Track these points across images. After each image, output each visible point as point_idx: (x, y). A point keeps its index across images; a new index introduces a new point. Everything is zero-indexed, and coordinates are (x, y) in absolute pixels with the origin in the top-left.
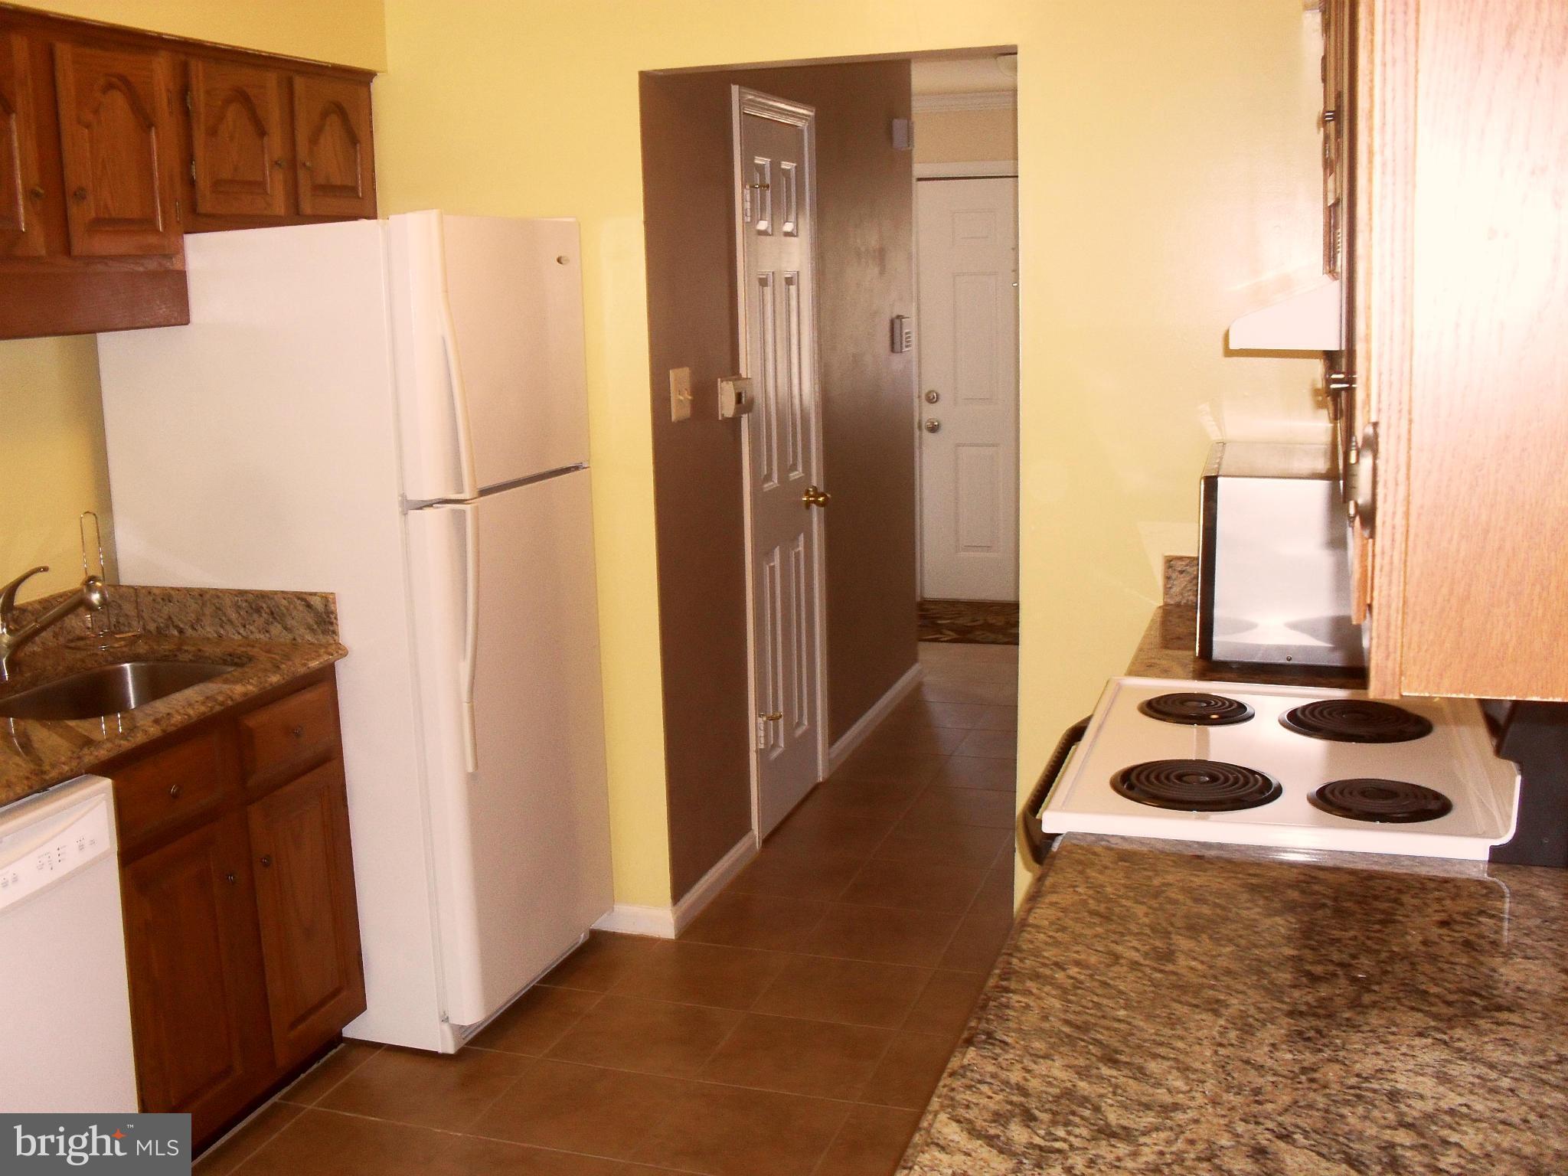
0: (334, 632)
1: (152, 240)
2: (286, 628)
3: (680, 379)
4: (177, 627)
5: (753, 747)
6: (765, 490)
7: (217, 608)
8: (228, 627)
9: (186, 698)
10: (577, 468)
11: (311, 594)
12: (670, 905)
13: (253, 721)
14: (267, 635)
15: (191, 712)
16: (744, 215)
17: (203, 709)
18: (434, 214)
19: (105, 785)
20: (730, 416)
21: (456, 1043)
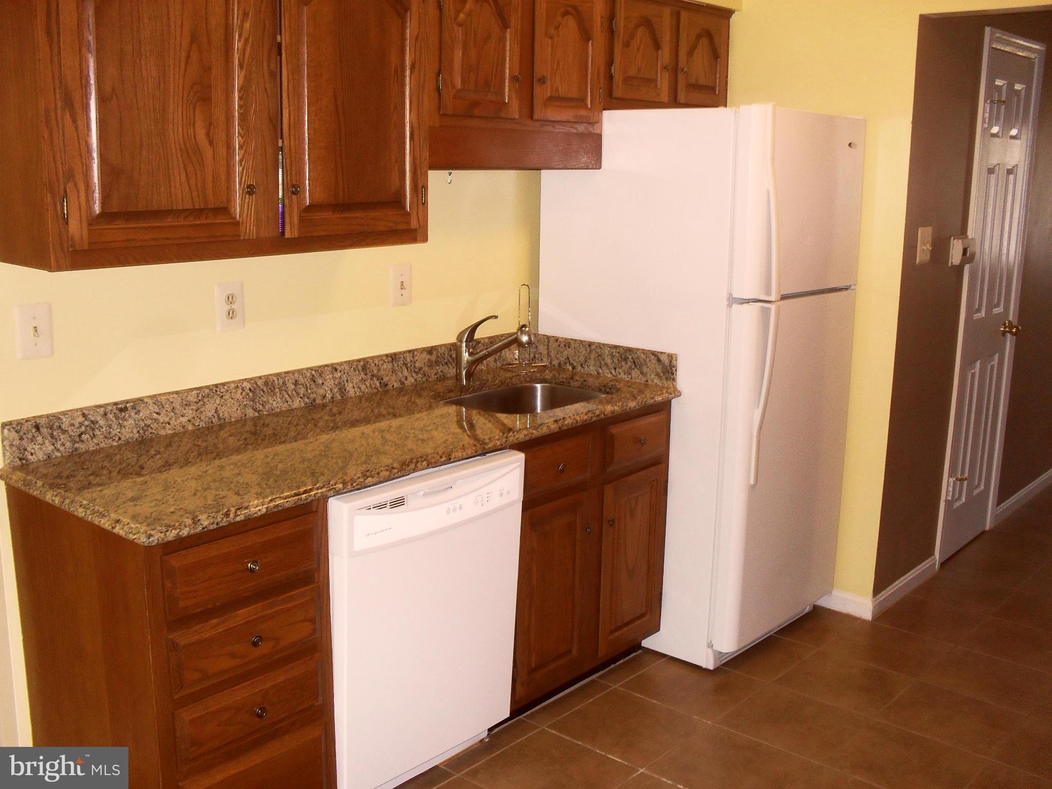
0: (674, 379)
1: (583, 112)
2: (642, 373)
3: (925, 234)
4: (571, 364)
5: (943, 498)
6: (974, 319)
7: (599, 355)
8: (604, 368)
9: (576, 410)
10: (847, 289)
11: (661, 353)
12: (871, 597)
13: (615, 430)
14: (630, 376)
15: (578, 418)
16: (984, 121)
17: (586, 417)
18: (769, 107)
19: (520, 457)
20: (957, 264)
21: (715, 665)
